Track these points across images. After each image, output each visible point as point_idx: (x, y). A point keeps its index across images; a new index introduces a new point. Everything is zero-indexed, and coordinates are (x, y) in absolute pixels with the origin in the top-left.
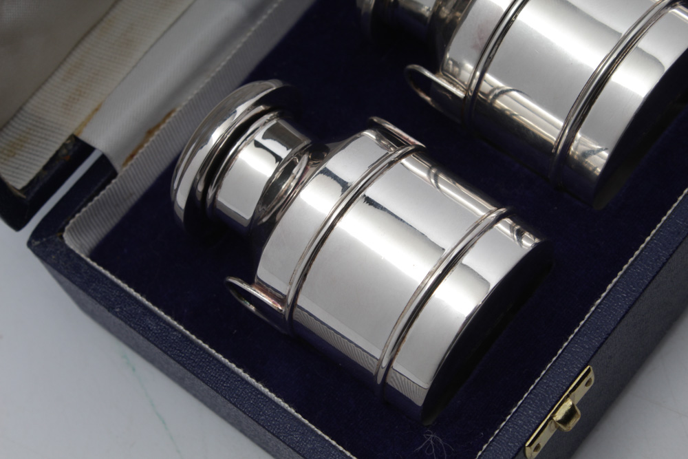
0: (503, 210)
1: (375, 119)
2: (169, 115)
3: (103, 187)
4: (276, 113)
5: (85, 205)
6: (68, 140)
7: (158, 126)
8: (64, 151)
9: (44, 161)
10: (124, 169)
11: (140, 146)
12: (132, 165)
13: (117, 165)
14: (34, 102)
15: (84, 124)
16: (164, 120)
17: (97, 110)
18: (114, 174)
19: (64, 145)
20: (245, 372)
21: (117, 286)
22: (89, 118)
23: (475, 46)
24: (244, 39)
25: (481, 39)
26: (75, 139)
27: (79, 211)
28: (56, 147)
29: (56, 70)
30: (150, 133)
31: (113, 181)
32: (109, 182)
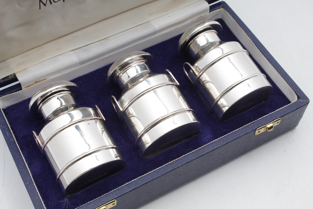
0: (115, 146)
1: (96, 106)
2: (45, 80)
3: (16, 91)
4: (70, 92)
5: (9, 94)
6: (13, 74)
7: (40, 81)
8: (10, 77)
9: (3, 77)
10: (25, 89)
11: (32, 85)
12: (28, 89)
13: (23, 87)
14: (10, 60)
15: (19, 72)
16: (42, 81)
17: (25, 70)
18: (21, 89)
19: (11, 75)
20: (25, 159)
21: (5, 120)
22: (21, 71)
23: (129, 98)
24: (75, 68)
25: (132, 97)
26: (15, 75)
27: (6, 95)
28: (9, 75)
29: (21, 54)
30: (36, 82)
31: (20, 91)
32: (18, 90)
